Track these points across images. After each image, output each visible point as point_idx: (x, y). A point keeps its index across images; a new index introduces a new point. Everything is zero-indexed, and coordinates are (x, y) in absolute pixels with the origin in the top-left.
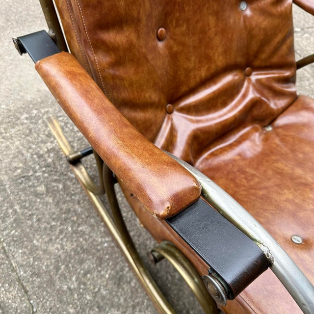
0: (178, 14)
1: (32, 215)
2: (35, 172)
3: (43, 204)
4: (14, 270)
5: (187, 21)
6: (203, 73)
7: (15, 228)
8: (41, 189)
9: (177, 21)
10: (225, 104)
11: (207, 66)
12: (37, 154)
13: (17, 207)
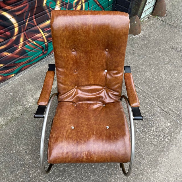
0: (80, 69)
1: (145, 106)
2: (152, 118)
3: (144, 110)
4: (141, 94)
5: (83, 70)
6: (86, 83)
7: (146, 102)
8: (147, 114)
9: (80, 70)
10: (92, 93)
11: (87, 82)
12: (155, 124)
13: (149, 107)
